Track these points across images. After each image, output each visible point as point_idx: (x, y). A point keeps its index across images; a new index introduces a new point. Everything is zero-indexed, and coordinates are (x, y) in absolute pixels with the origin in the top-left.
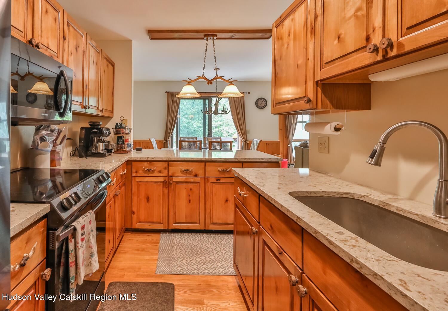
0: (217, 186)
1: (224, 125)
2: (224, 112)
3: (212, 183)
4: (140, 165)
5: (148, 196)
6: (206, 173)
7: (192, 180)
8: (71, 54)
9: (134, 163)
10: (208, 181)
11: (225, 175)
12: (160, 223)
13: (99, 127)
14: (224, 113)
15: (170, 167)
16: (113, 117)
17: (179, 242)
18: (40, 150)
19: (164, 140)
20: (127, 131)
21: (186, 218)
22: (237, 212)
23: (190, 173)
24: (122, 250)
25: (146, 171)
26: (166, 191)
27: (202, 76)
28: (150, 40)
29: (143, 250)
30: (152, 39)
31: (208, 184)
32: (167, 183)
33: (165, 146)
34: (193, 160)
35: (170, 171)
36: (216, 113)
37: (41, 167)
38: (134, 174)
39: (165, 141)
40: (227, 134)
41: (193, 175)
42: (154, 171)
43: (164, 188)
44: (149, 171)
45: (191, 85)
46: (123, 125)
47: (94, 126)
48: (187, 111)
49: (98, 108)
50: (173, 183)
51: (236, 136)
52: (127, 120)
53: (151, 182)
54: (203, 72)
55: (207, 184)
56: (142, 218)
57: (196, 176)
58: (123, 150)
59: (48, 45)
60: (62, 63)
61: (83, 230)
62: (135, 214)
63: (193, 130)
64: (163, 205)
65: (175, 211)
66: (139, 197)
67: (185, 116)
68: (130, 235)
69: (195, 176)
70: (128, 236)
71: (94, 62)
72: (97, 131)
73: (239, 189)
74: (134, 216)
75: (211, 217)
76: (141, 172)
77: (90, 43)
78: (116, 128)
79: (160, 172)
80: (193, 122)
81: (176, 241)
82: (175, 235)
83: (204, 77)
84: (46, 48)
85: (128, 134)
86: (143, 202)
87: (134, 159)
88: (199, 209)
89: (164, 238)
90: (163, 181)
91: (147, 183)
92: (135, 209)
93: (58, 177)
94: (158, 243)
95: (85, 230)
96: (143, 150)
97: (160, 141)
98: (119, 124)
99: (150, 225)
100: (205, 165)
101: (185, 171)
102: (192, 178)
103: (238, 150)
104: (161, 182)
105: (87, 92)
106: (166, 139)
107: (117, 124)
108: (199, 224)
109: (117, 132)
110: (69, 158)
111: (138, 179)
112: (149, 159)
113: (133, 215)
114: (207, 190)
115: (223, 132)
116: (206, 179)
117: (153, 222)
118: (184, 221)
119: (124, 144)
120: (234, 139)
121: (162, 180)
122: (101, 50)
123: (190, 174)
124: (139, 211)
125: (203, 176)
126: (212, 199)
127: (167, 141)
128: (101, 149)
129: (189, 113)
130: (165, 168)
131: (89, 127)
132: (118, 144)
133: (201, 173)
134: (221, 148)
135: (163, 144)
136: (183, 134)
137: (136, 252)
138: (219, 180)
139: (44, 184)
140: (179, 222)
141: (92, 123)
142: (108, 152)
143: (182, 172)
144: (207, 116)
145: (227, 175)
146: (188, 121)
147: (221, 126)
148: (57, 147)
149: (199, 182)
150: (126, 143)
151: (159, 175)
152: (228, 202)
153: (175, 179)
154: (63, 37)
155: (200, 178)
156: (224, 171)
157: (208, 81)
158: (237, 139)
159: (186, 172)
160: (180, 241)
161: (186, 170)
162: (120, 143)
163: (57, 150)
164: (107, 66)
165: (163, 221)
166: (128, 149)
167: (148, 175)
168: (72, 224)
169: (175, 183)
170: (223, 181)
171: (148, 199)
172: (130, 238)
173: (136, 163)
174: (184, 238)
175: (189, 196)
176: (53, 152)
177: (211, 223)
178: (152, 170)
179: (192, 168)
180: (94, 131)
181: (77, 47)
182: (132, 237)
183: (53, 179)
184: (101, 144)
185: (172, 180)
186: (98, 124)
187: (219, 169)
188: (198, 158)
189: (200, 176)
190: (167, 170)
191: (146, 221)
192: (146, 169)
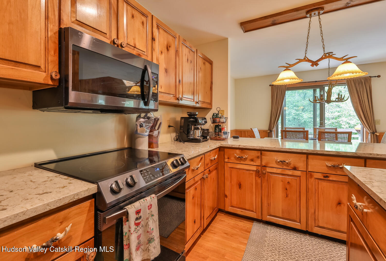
0: (324, 184)
1: (343, 116)
2: (340, 99)
3: (317, 180)
4: (231, 151)
5: (240, 183)
6: (309, 167)
7: (290, 172)
8: (162, 53)
9: (226, 150)
10: (311, 176)
11: (337, 172)
12: (252, 211)
13: (196, 116)
14: (340, 101)
15: (263, 157)
16: (212, 108)
17: (273, 237)
18: (139, 134)
19: (268, 129)
20: (222, 120)
21: (283, 212)
22: (352, 227)
23: (288, 164)
24: (213, 229)
25: (238, 158)
26: (259, 181)
27: (304, 59)
28: (244, 33)
29: (232, 235)
30: (246, 31)
31: (312, 180)
32: (260, 172)
33: (270, 136)
34: (290, 151)
35: (263, 161)
36: (329, 101)
37: (140, 148)
38: (226, 160)
39: (269, 131)
40: (347, 126)
41: (291, 167)
42: (246, 159)
43: (256, 177)
44: (240, 158)
45: (290, 70)
46: (220, 115)
47: (191, 115)
48: (296, 103)
49: (194, 100)
50: (267, 173)
51: (359, 127)
52: (224, 110)
53: (243, 169)
54: (306, 54)
55: (310, 180)
56: (234, 203)
57: (295, 169)
58: (219, 138)
59: (135, 45)
60: (151, 61)
61: (138, 214)
62: (228, 198)
63: (303, 121)
64: (256, 194)
65: (269, 203)
66: (231, 182)
67: (294, 108)
68: (223, 216)
69: (293, 168)
70: (221, 217)
71: (188, 60)
72: (193, 120)
73: (354, 197)
74: (227, 199)
75: (316, 218)
76: (232, 158)
77: (183, 43)
78: (213, 118)
79: (252, 160)
80: (304, 113)
81: (270, 235)
82: (269, 227)
83: (306, 59)
84: (133, 48)
85: (224, 123)
86: (236, 188)
87: (226, 146)
88: (300, 207)
89: (257, 228)
90: (256, 170)
91: (239, 170)
92: (227, 193)
93: (155, 157)
94: (250, 232)
95: (141, 214)
96: (239, 138)
97: (264, 131)
98: (215, 114)
99: (242, 212)
100: (307, 158)
101: (280, 162)
102: (290, 171)
103: (363, 142)
104: (253, 171)
105: (181, 86)
106: (270, 129)
107: (214, 114)
108: (300, 222)
109: (214, 122)
110: (173, 142)
111: (230, 165)
112: (240, 147)
113: (225, 198)
114: (310, 186)
115: (342, 123)
116: (309, 174)
117: (245, 209)
118: (281, 216)
119: (221, 132)
120: (357, 130)
121: (254, 168)
122: (197, 50)
123: (288, 166)
124: (231, 195)
125: (305, 170)
126: (317, 198)
127: (271, 131)
128: (197, 135)
129: (299, 105)
130: (258, 157)
131: (188, 116)
132: (215, 132)
133: (301, 165)
134: (337, 139)
135: (267, 133)
136: (289, 125)
137: (225, 235)
138: (327, 177)
139: (142, 161)
140: (274, 216)
141: (190, 114)
142: (203, 138)
143: (277, 163)
144: (318, 105)
145: (339, 173)
146: (297, 113)
147: (339, 116)
148: (154, 133)
149: (300, 177)
150: (222, 132)
151: (252, 163)
152: (342, 205)
153: (268, 170)
154: (152, 38)
155: (300, 172)
156: (334, 167)
157: (312, 63)
158: (361, 131)
159: (283, 164)
160: (275, 236)
161: (283, 162)
162: (217, 131)
163: (154, 135)
164: (204, 63)
165: (256, 210)
166: (224, 136)
167: (240, 162)
168: (125, 207)
169: (269, 173)
170: (334, 179)
171: (240, 186)
172: (222, 219)
173: (228, 149)
174: (280, 233)
175: (286, 189)
176: (150, 136)
177: (317, 225)
178: (244, 157)
179: (290, 159)
180: (191, 120)
181: (169, 48)
182: (225, 219)
183: (151, 158)
184: (197, 131)
185: (264, 170)
186: (194, 114)
187: (327, 164)
188: (297, 149)
189: (300, 169)
190: (260, 159)
191: (238, 206)
192: (237, 156)
